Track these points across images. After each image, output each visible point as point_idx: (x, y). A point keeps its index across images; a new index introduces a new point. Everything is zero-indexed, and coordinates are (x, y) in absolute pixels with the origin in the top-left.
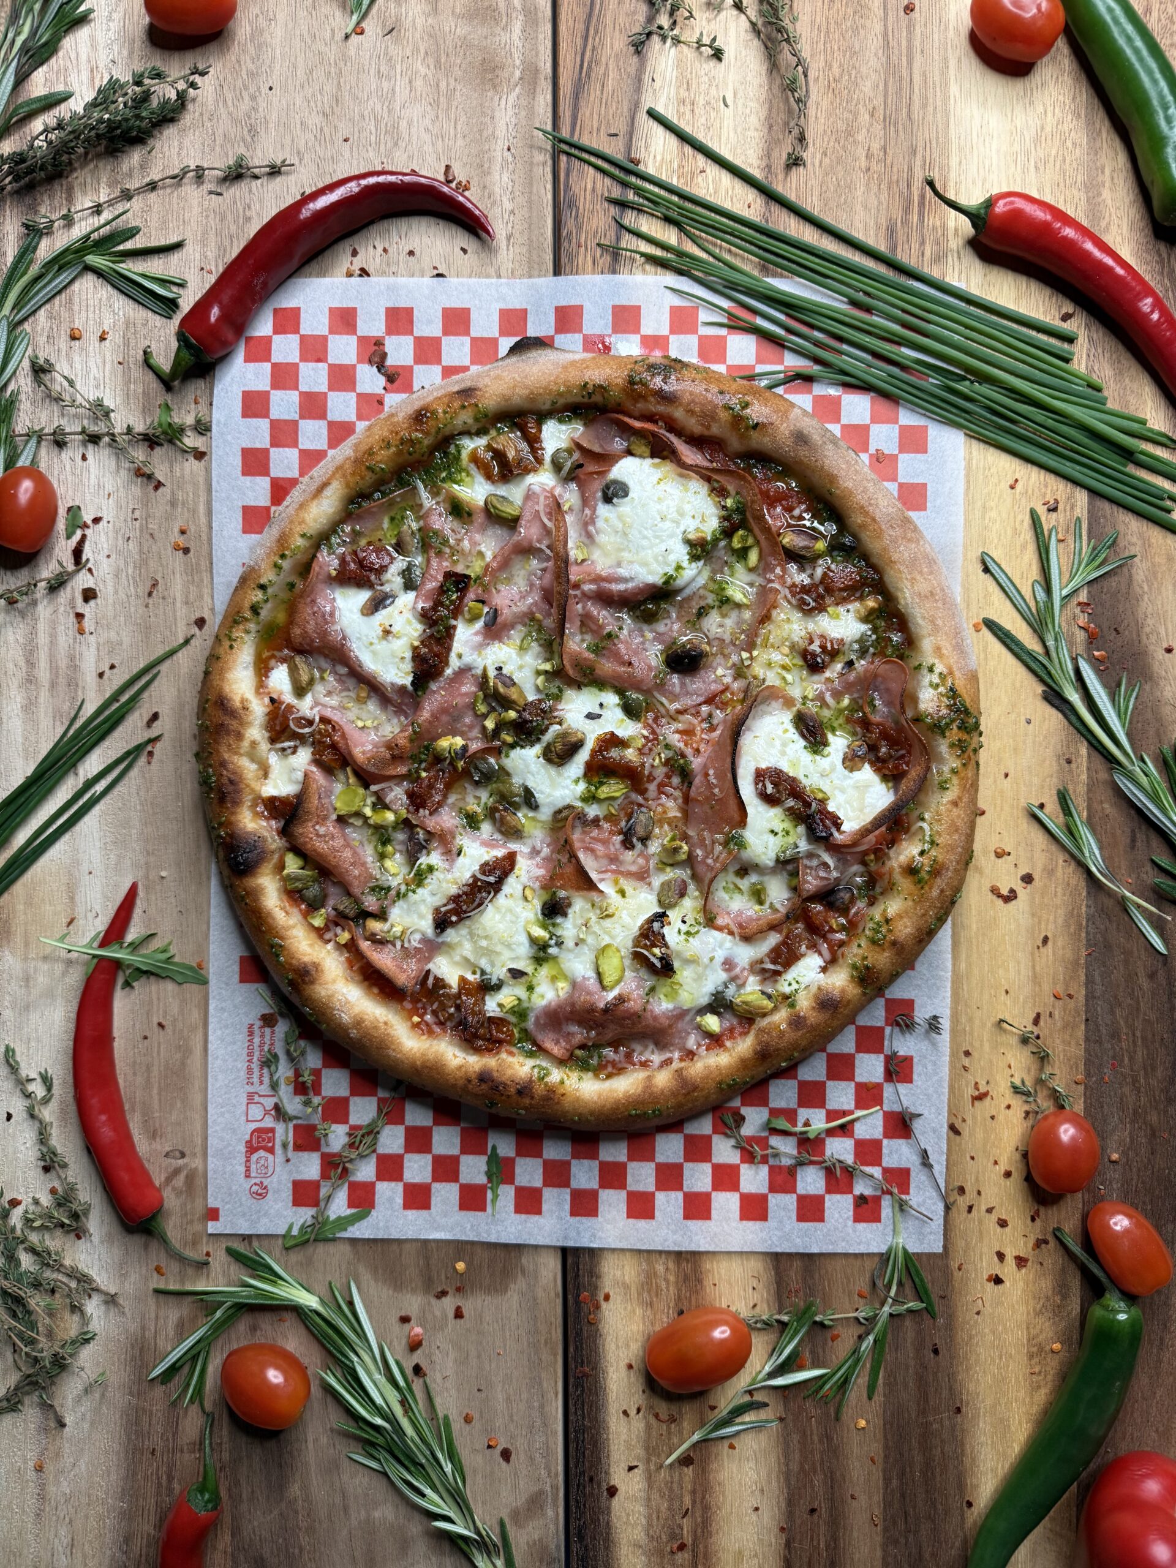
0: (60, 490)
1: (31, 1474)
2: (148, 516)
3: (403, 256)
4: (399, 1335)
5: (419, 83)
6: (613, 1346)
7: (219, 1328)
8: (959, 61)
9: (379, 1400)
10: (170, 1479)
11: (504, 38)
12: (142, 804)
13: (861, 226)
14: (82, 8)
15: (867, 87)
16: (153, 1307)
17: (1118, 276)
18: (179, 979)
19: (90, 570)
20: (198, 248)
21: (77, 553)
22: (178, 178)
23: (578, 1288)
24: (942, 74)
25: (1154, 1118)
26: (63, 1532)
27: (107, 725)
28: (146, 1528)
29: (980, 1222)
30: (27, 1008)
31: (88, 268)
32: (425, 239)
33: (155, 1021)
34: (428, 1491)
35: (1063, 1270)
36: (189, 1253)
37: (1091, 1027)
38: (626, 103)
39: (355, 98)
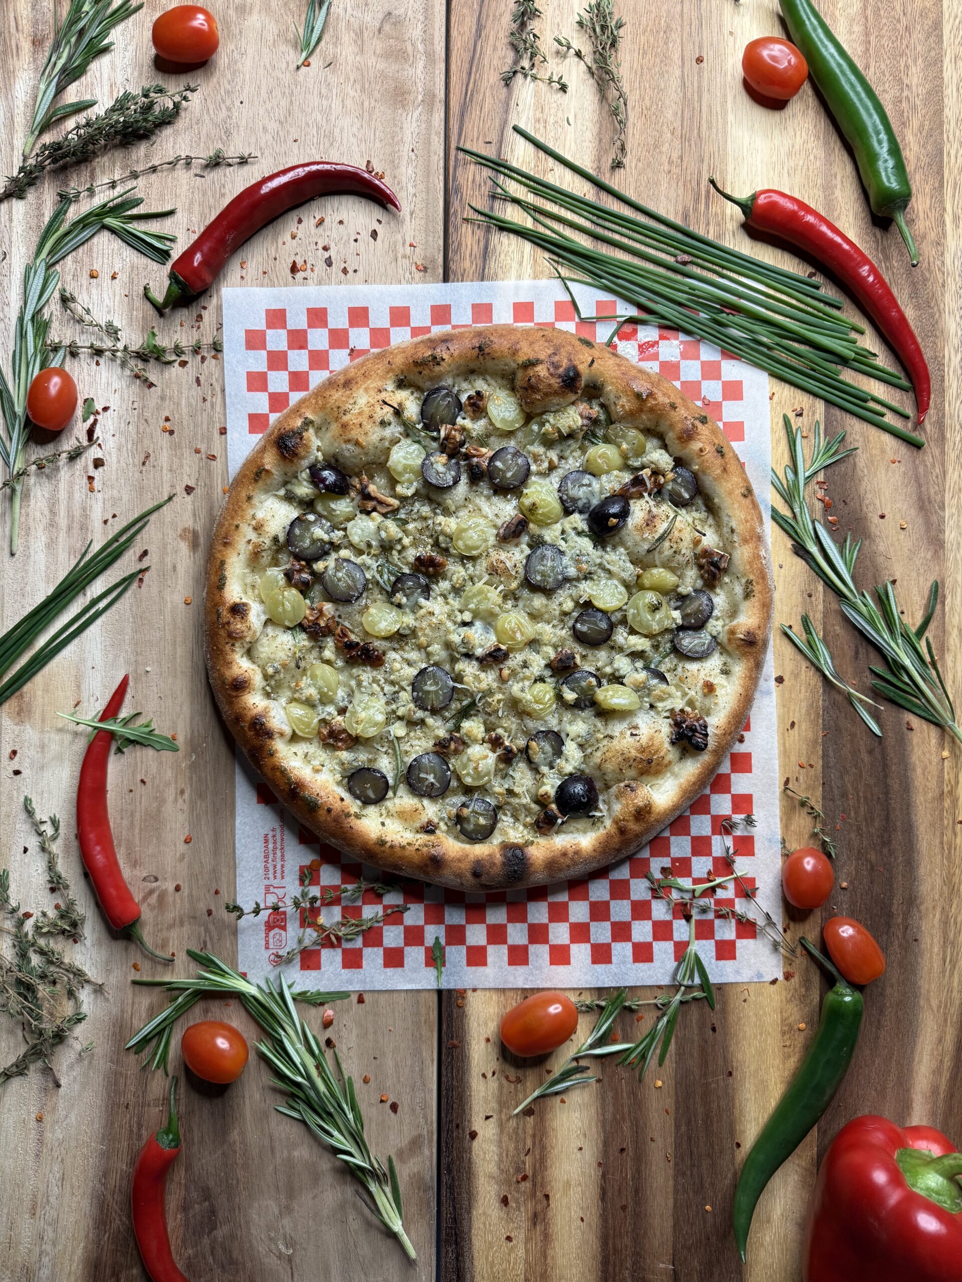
0: (80, 387)
1: (33, 1124)
2: (144, 407)
3: (336, 224)
4: (316, 1016)
5: (349, 102)
6: (475, 1025)
7: (181, 1011)
8: (735, 97)
9: (299, 1063)
10: (140, 1127)
11: (411, 71)
12: (133, 617)
14: (106, 42)
15: (669, 114)
16: (130, 996)
17: (844, 250)
18: (158, 746)
19: (99, 445)
20: (186, 214)
21: (90, 432)
22: (173, 164)
24: (722, 106)
25: (873, 856)
26: (56, 1168)
27: (110, 558)
28: (120, 1165)
30: (42, 768)
31: (105, 227)
32: (352, 214)
33: (139, 778)
35: (807, 970)
36: (158, 953)
37: (827, 788)
38: (497, 120)
39: (303, 111)
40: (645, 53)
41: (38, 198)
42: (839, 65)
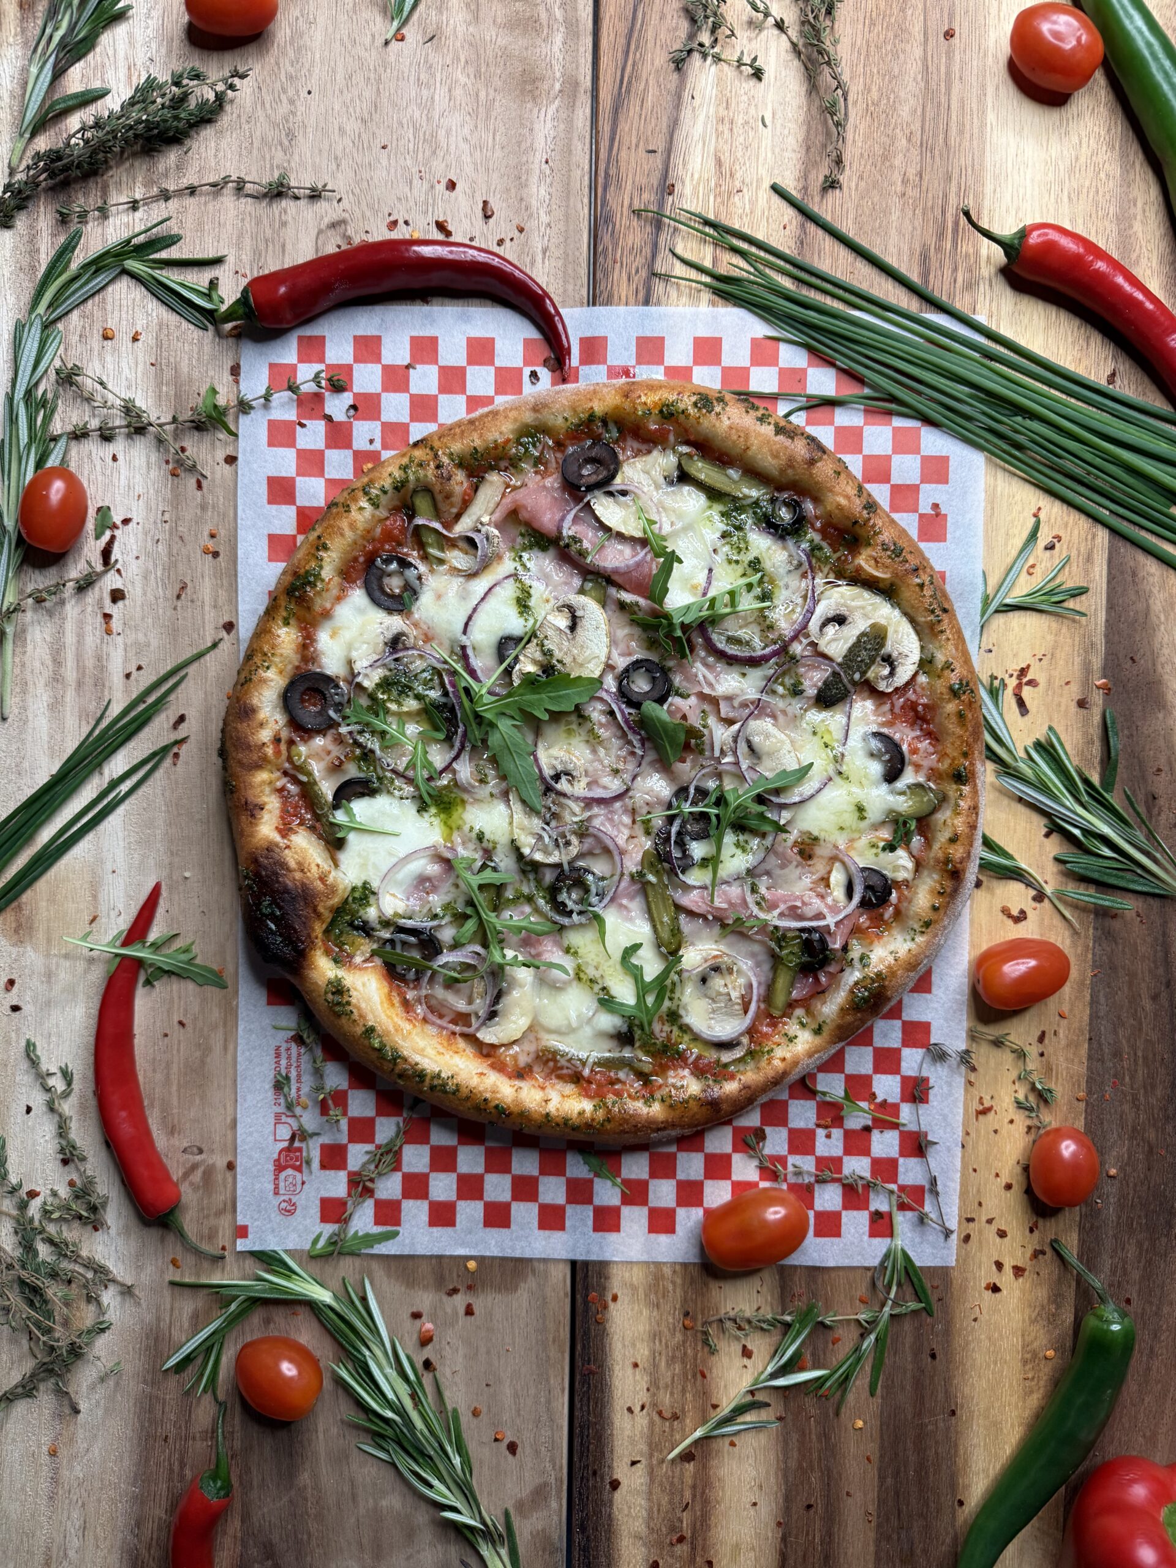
0: (90, 492)
1: (45, 1459)
2: (178, 519)
4: (411, 1330)
5: (458, 92)
6: (619, 1345)
7: (233, 1321)
8: (997, 88)
9: (390, 1395)
10: (182, 1465)
11: (545, 49)
12: (166, 805)
13: (895, 251)
14: (120, 5)
15: (905, 112)
16: (168, 1299)
17: (1146, 310)
18: (200, 980)
19: (118, 571)
21: (106, 553)
22: (218, 186)
23: (586, 1288)
24: (979, 101)
25: (1151, 1135)
26: (75, 1515)
27: (134, 726)
28: (157, 1512)
29: (980, 1232)
30: (48, 1003)
31: (125, 272)
33: (176, 1019)
34: (435, 1482)
35: (1059, 1281)
36: (205, 1247)
37: (1095, 1046)
38: (665, 119)
39: (395, 105)
40: (873, 24)
41: (31, 227)
42: (1149, 45)
